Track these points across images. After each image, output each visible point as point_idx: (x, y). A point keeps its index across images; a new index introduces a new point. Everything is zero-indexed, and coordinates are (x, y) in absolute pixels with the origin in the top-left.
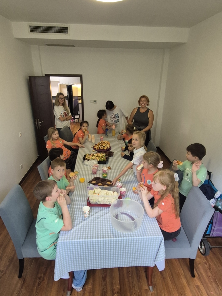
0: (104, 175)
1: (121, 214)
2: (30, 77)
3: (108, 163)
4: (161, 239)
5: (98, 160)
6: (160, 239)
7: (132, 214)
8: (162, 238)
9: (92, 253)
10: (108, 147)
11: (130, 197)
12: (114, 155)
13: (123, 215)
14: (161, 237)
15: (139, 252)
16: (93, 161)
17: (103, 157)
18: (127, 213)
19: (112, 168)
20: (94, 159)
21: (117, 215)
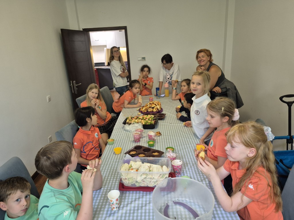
0: (149, 143)
1: (173, 204)
2: (62, 30)
3: (157, 128)
5: (144, 124)
7: (193, 204)
10: (159, 108)
11: (189, 175)
12: (166, 118)
13: (178, 207)
16: (136, 125)
17: (150, 119)
18: (184, 202)
19: (162, 133)
20: (138, 123)
21: (167, 207)
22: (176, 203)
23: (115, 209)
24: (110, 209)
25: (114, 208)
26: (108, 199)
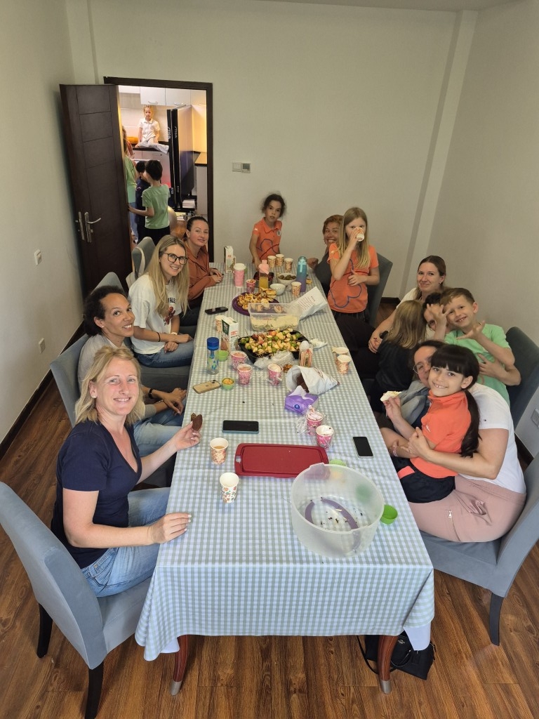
1: (321, 502)
2: (63, 88)
4: (426, 575)
6: (424, 572)
8: (429, 572)
9: (243, 598)
13: (328, 507)
14: (427, 570)
15: (364, 603)
18: (338, 502)
21: (311, 506)
22: (326, 501)
23: (230, 501)
24: (221, 501)
25: (228, 499)
26: (220, 485)
